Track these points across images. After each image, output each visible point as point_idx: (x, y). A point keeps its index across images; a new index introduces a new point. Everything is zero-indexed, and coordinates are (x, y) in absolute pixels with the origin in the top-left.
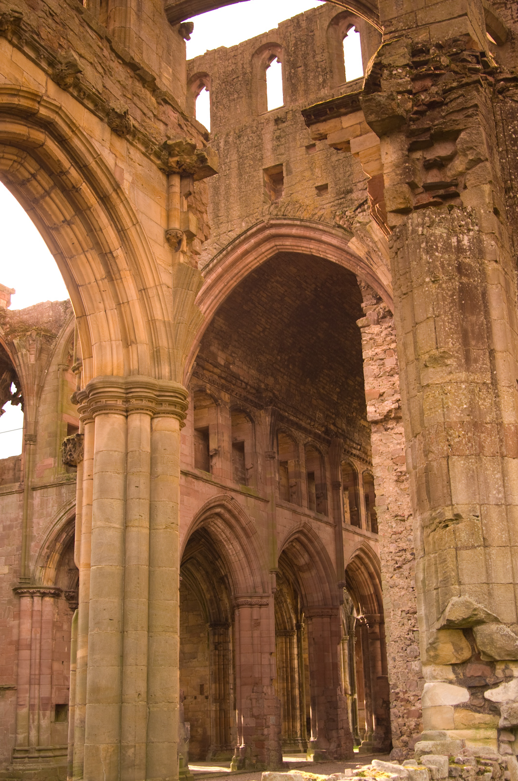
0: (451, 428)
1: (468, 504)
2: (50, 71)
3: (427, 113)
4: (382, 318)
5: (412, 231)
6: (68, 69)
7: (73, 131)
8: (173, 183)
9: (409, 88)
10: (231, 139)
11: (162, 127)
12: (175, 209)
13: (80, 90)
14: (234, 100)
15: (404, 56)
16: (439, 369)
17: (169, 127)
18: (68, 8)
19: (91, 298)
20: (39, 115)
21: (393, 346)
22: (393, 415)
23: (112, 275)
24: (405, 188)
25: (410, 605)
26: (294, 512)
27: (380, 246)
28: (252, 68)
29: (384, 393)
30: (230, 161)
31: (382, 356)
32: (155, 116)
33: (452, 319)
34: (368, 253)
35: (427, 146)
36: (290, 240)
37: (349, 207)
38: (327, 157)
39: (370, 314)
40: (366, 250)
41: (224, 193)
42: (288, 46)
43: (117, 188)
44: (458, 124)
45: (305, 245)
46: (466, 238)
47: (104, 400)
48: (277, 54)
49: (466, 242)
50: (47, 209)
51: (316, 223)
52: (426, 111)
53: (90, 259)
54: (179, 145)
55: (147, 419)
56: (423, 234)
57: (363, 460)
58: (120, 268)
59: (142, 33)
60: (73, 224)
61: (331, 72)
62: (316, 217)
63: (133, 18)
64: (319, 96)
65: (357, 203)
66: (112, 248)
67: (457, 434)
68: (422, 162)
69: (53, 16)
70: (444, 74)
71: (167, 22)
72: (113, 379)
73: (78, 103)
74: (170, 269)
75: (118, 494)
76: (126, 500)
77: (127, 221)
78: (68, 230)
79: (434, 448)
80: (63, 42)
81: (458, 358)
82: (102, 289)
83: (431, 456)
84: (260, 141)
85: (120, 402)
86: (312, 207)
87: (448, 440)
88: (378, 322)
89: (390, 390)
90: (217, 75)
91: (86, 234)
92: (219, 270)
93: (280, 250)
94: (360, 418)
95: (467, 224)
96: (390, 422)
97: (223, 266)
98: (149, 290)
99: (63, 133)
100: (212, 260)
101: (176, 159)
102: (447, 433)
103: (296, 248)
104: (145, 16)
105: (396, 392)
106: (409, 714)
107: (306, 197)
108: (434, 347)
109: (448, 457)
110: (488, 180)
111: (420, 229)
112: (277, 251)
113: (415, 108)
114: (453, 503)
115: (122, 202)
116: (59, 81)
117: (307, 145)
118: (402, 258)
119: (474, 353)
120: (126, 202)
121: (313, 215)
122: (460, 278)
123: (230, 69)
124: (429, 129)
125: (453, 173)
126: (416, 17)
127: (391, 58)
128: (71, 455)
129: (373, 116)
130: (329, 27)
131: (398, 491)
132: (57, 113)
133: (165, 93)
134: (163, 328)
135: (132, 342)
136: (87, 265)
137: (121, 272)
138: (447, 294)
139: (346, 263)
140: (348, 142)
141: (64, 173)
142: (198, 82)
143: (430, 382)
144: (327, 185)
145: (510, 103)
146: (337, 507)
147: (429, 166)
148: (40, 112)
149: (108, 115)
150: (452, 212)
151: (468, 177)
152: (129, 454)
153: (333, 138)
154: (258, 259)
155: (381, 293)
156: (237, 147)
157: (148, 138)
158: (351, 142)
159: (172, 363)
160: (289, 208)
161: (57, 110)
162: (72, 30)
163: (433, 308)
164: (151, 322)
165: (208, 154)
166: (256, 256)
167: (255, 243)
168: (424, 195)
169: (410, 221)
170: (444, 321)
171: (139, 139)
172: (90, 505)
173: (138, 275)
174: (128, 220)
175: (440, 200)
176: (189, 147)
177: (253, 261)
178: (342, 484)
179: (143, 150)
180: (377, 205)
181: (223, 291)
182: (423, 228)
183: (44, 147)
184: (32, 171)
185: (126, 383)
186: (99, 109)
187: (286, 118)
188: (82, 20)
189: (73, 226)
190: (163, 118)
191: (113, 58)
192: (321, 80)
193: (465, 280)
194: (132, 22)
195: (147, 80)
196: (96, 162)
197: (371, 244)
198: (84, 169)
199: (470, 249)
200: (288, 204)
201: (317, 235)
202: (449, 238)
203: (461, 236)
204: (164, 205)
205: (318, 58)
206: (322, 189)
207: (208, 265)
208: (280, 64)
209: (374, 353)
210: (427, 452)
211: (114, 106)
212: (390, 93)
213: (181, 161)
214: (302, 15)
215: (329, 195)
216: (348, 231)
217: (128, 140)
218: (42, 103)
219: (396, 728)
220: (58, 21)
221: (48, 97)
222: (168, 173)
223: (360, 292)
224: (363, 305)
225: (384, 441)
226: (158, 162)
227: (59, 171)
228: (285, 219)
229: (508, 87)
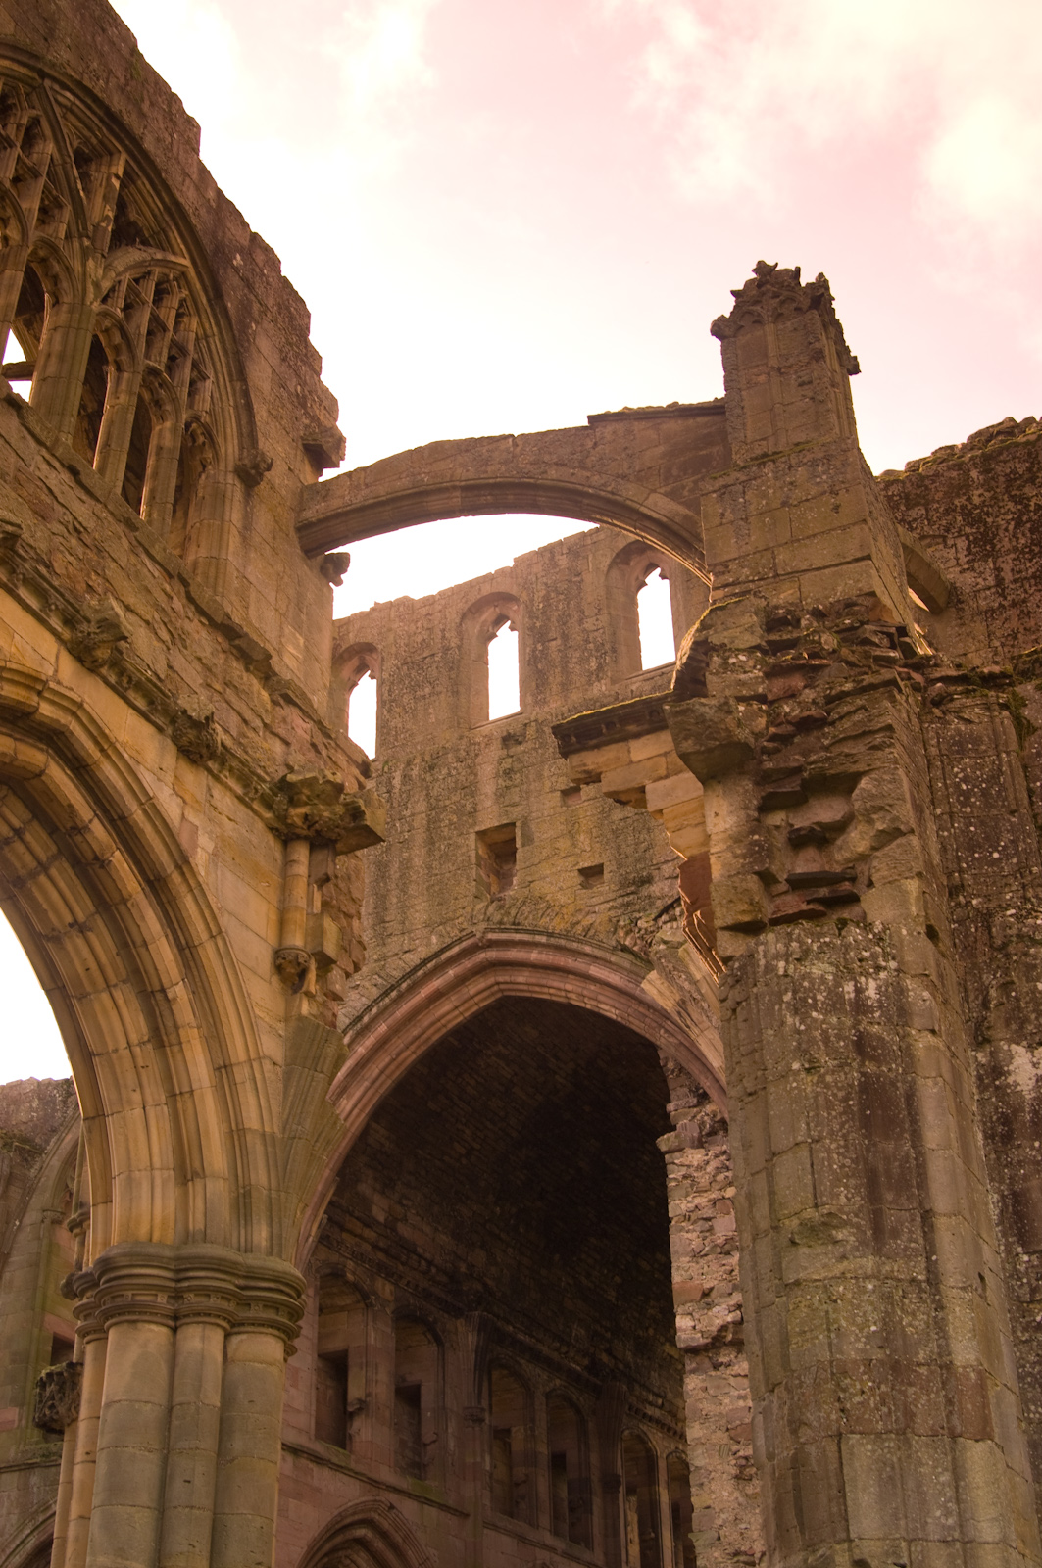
0: (845, 1373)
1: (884, 1539)
2: (66, 634)
3: (796, 740)
4: (709, 1134)
5: (766, 967)
6: (102, 632)
7: (102, 750)
8: (295, 857)
9: (760, 690)
10: (415, 773)
11: (278, 747)
12: (296, 907)
13: (121, 673)
14: (424, 697)
15: (750, 630)
16: (820, 1250)
17: (292, 748)
18: (110, 519)
19: (116, 1080)
20: (37, 717)
21: (730, 1192)
22: (730, 1337)
23: (162, 1036)
24: (753, 883)
26: (522, 1539)
27: (704, 989)
28: (461, 639)
29: (711, 1289)
30: (413, 815)
31: (707, 1213)
32: (265, 725)
33: (846, 1146)
34: (682, 1003)
35: (795, 802)
36: (527, 974)
37: (645, 910)
38: (602, 813)
39: (685, 1127)
40: (678, 998)
41: (398, 875)
42: (532, 600)
43: (183, 862)
44: (855, 763)
45: (556, 984)
46: (872, 984)
47: (130, 1293)
48: (511, 615)
49: (872, 991)
50: (41, 899)
51: (580, 941)
52: (794, 736)
53: (120, 1002)
54: (310, 783)
55: (217, 1336)
56: (786, 975)
57: (669, 1429)
58: (180, 1022)
59: (250, 569)
60: (91, 930)
61: (614, 650)
62: (579, 928)
63: (234, 541)
64: (589, 695)
65: (660, 904)
66: (165, 981)
67: (858, 1386)
68: (785, 832)
69: (79, 532)
70: (827, 666)
71: (299, 551)
72: (151, 1250)
73: (116, 698)
74: (281, 1028)
75: (146, 1497)
76: (162, 1510)
77: (199, 929)
78: (80, 942)
79: (809, 1417)
80: (95, 581)
81: (858, 1226)
82: (140, 1063)
83: (805, 1434)
84: (472, 778)
85: (162, 1299)
86: (571, 909)
87: (839, 1400)
88: (700, 1143)
89: (724, 1283)
90: (393, 650)
91: (114, 952)
92: (383, 1028)
93: (506, 993)
94: (662, 1339)
95: (874, 956)
96: (723, 1351)
97: (390, 1021)
98: (235, 1069)
99: (83, 753)
100: (369, 1008)
101: (303, 810)
102: (838, 1385)
103: (537, 989)
104: (258, 539)
105: (735, 1288)
107: (561, 889)
108: (810, 1202)
109: (840, 1435)
110: (915, 870)
111: (782, 964)
112: (499, 995)
113: (773, 730)
114: (853, 1535)
115: (191, 890)
116: (83, 654)
117: (563, 787)
118: (745, 1021)
119: (891, 1218)
120: (198, 891)
121: (574, 925)
122: (862, 1064)
123: (419, 639)
124: (799, 770)
125: (847, 855)
126: (774, 558)
127: (726, 634)
128: (52, 1407)
129: (690, 742)
130: (610, 567)
131: (741, 1500)
132: (74, 714)
133: (288, 684)
134: (259, 1148)
135: (195, 1174)
136: (113, 1014)
137: (182, 1032)
138: (834, 1095)
139: (637, 1022)
140: (642, 790)
141: (80, 829)
142: (355, 662)
143: (802, 1275)
144: (602, 865)
145: (955, 724)
146: (612, 1530)
147: (800, 840)
148: (41, 711)
149: (173, 721)
150: (843, 933)
151: (875, 863)
152: (175, 1410)
153: (613, 780)
154: (461, 1009)
155: (706, 1084)
156: (428, 788)
157: (248, 766)
158: (647, 788)
159: (276, 1220)
160: (526, 909)
161: (74, 709)
162: (114, 560)
163: (808, 1124)
164: (236, 1134)
165: (367, 803)
166: (456, 1003)
167: (456, 977)
168: (789, 898)
169: (761, 948)
170: (829, 1151)
171: (231, 770)
172: (84, 1518)
173: (215, 1037)
174: (200, 927)
175: (821, 908)
176: (329, 788)
177: (451, 1013)
178: (623, 1480)
179: (239, 790)
180: (698, 913)
181: (388, 1072)
182: (787, 962)
183: (43, 778)
184: (16, 823)
185: (178, 1259)
186: (156, 710)
187: (524, 735)
188: (135, 543)
189: (91, 936)
190: (282, 731)
191: (191, 615)
192: (594, 665)
193: (870, 1068)
194: (231, 549)
195: (255, 657)
196: (145, 811)
197: (687, 985)
198: (119, 823)
199: (881, 1007)
200: (524, 902)
201: (579, 965)
202: (838, 984)
203: (863, 979)
204: (274, 896)
205: (589, 625)
206: (592, 874)
207: (359, 1018)
208: (516, 633)
209: (691, 1206)
210: (795, 1425)
211: (187, 706)
212: (723, 700)
213: (312, 815)
214: (560, 543)
215: (606, 887)
216: (641, 959)
217: (209, 771)
218: (46, 694)
220: (89, 541)
221: (59, 683)
222: (286, 836)
223: (664, 1081)
224: (670, 1107)
225: (711, 1391)
226: (268, 815)
227: (69, 825)
228: (517, 931)
229: (950, 695)
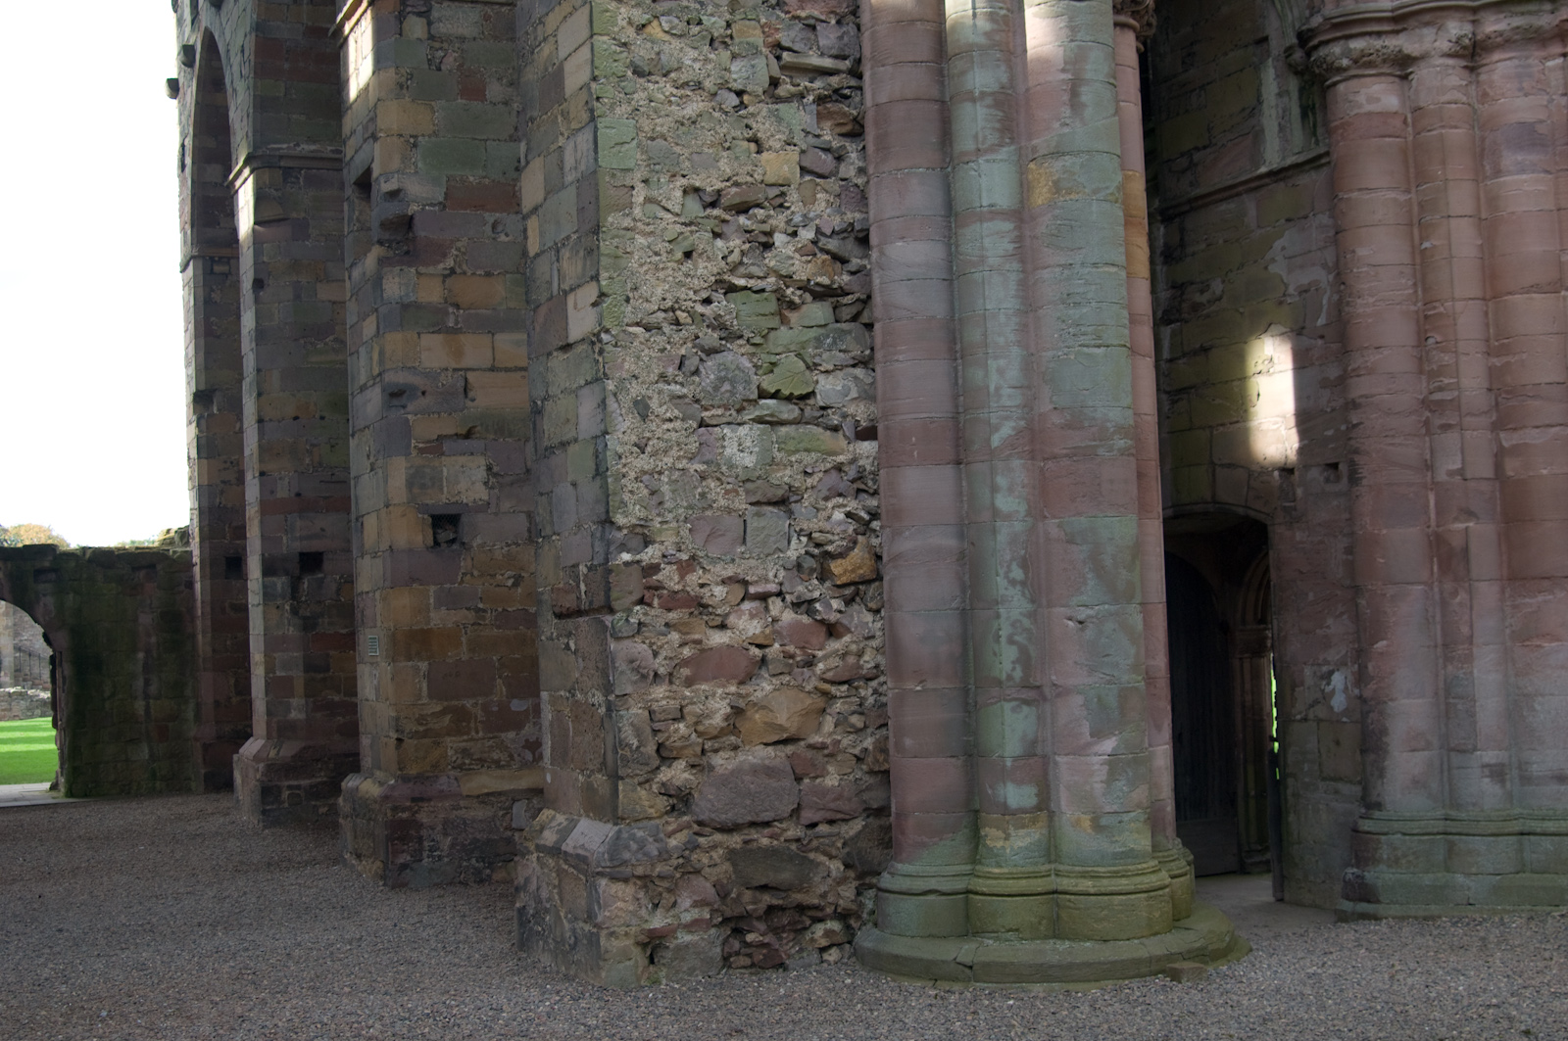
25: (725, 166)
106: (703, 665)
219: (638, 732)
